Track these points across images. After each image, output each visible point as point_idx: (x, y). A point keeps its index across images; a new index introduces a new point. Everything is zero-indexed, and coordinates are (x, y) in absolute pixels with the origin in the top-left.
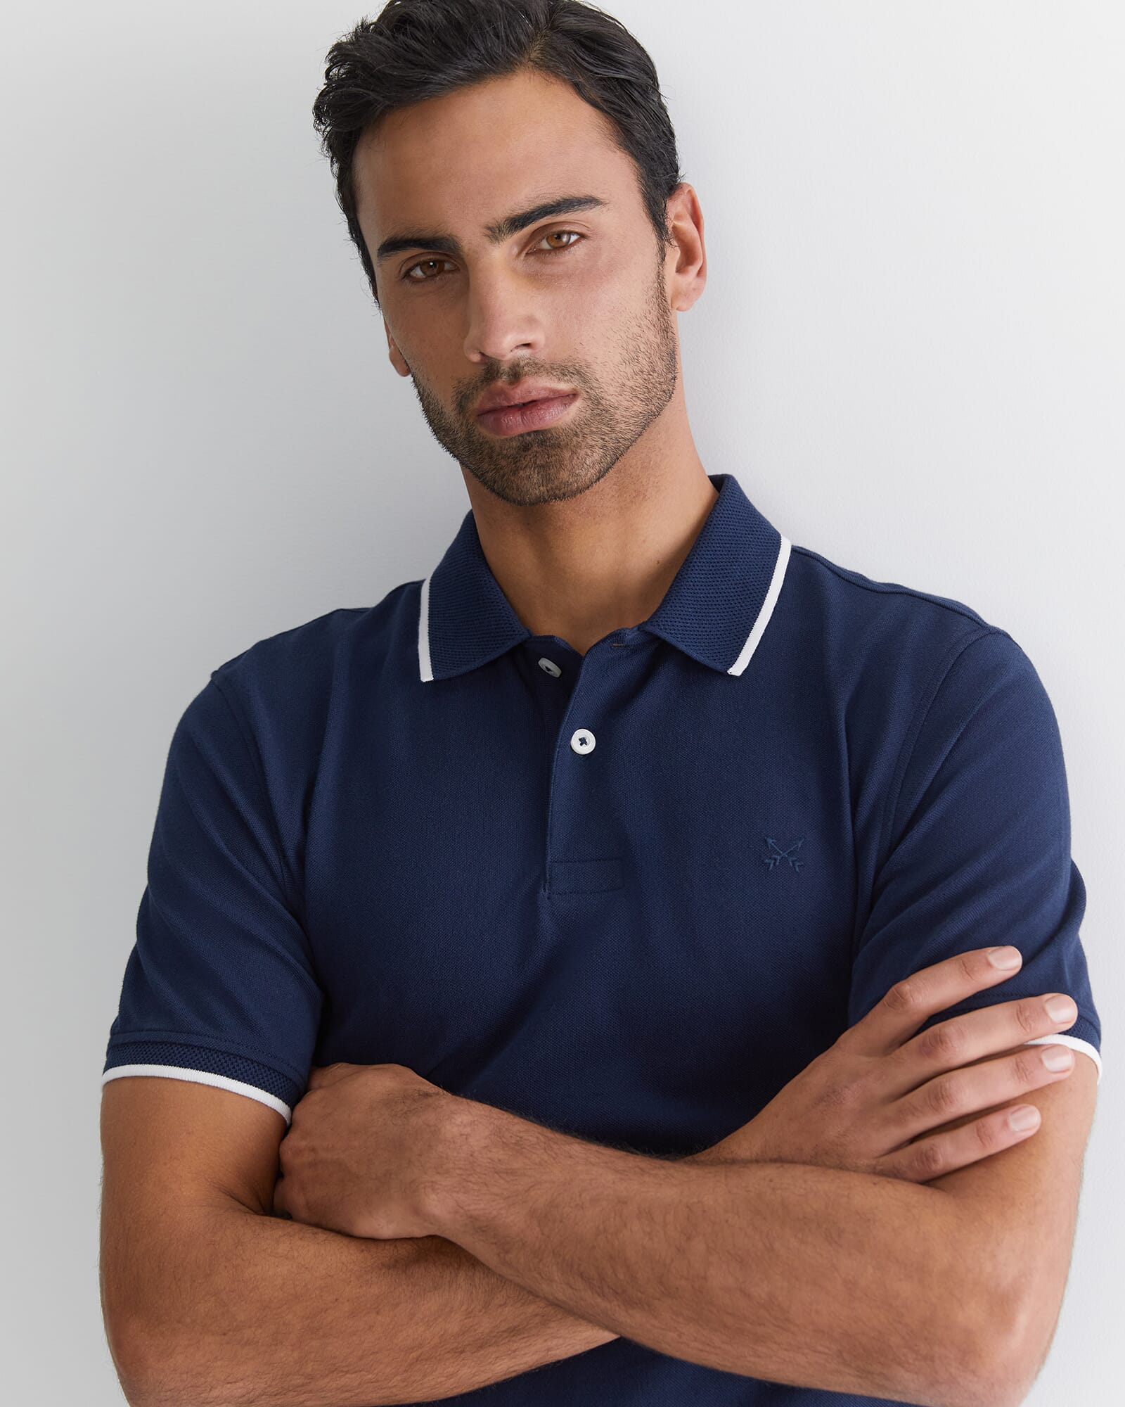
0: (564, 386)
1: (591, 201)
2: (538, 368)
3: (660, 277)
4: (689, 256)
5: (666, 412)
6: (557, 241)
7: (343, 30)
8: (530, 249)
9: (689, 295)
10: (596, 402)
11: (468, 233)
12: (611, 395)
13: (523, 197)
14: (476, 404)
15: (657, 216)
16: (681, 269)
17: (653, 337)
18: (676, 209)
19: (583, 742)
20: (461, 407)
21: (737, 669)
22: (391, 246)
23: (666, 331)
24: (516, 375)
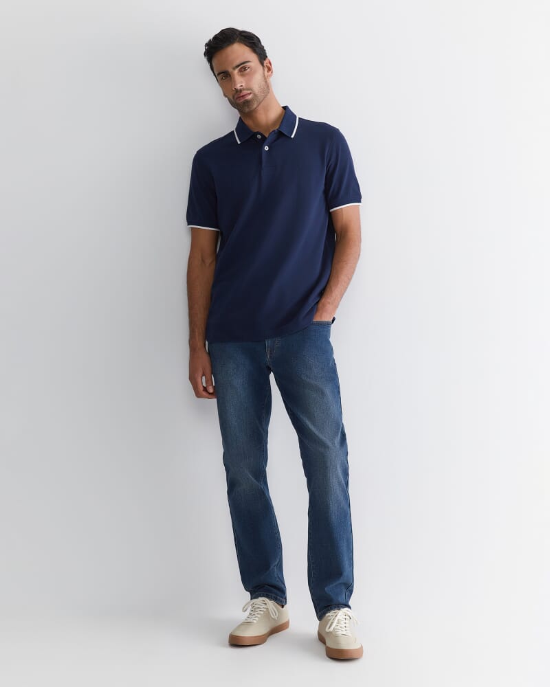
0: (249, 92)
1: (248, 62)
2: (244, 89)
3: (264, 73)
4: (269, 69)
5: (268, 97)
6: (245, 69)
7: (207, 41)
8: (240, 71)
9: (270, 76)
10: (255, 95)
11: (230, 70)
12: (257, 92)
13: (238, 62)
14: (236, 96)
15: (262, 64)
16: (268, 72)
17: (263, 83)
18: (266, 63)
19: (266, 148)
20: (233, 97)
21: (292, 137)
22: (219, 74)
23: (266, 82)
24: (241, 91)
